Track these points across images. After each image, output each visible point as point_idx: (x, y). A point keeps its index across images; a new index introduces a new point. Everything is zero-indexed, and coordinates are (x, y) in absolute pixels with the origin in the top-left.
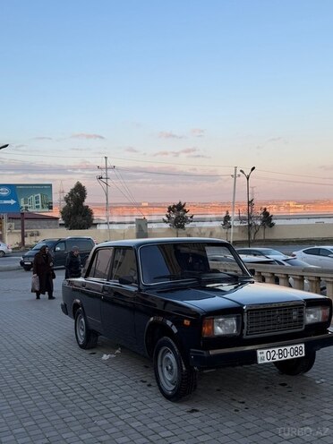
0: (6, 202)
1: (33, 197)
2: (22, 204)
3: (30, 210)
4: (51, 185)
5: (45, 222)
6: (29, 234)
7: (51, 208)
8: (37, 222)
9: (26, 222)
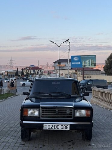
0: (77, 63)
1: (88, 61)
2: (83, 64)
3: (86, 67)
4: (95, 55)
5: (94, 72)
6: (86, 77)
7: (95, 65)
8: (91, 72)
9: (85, 72)
